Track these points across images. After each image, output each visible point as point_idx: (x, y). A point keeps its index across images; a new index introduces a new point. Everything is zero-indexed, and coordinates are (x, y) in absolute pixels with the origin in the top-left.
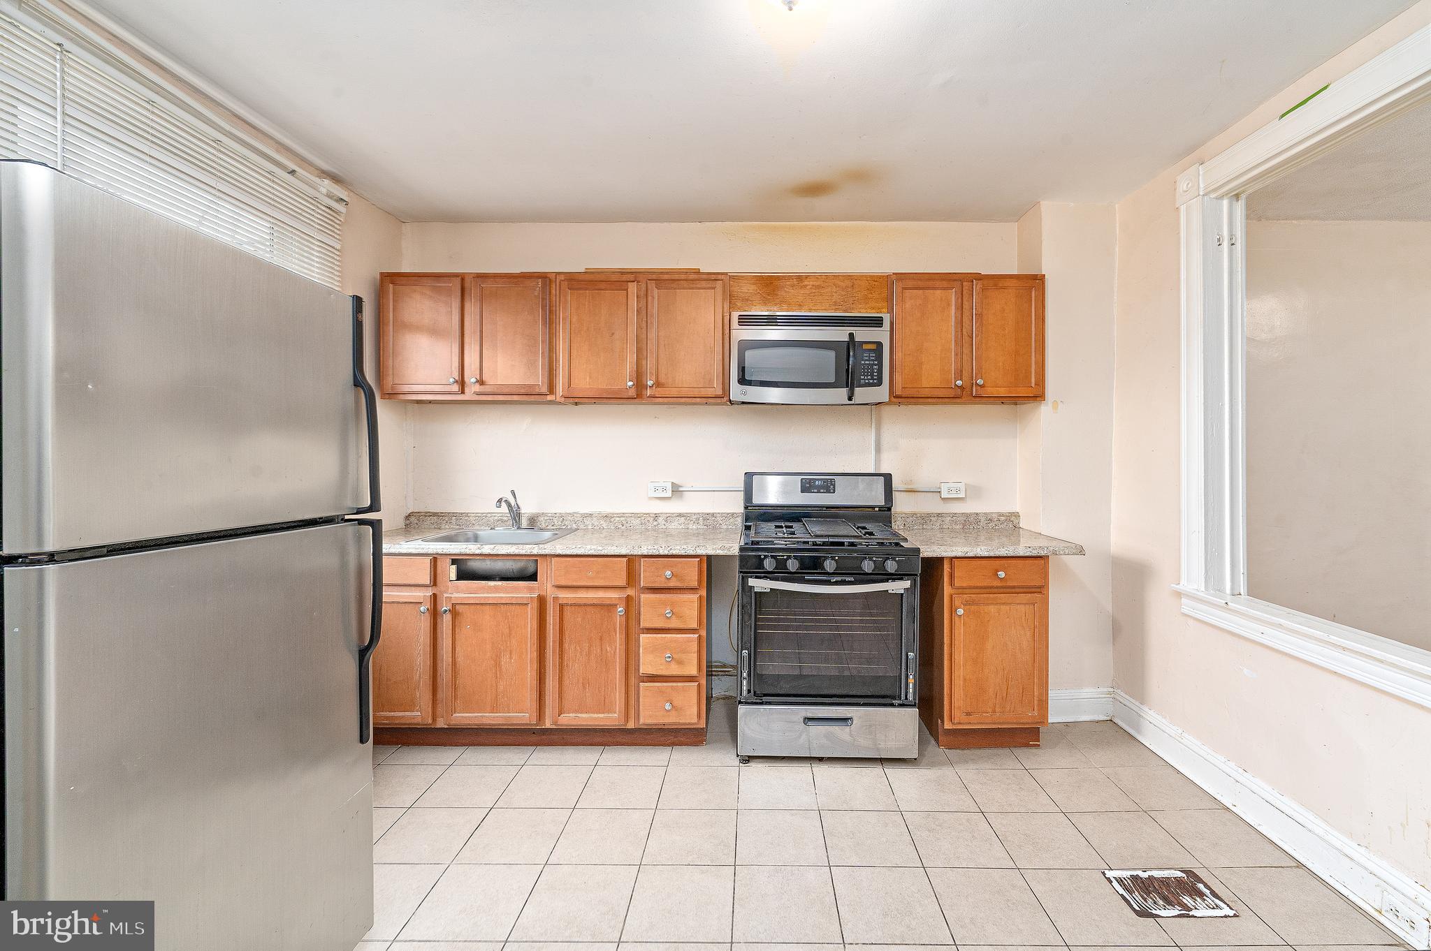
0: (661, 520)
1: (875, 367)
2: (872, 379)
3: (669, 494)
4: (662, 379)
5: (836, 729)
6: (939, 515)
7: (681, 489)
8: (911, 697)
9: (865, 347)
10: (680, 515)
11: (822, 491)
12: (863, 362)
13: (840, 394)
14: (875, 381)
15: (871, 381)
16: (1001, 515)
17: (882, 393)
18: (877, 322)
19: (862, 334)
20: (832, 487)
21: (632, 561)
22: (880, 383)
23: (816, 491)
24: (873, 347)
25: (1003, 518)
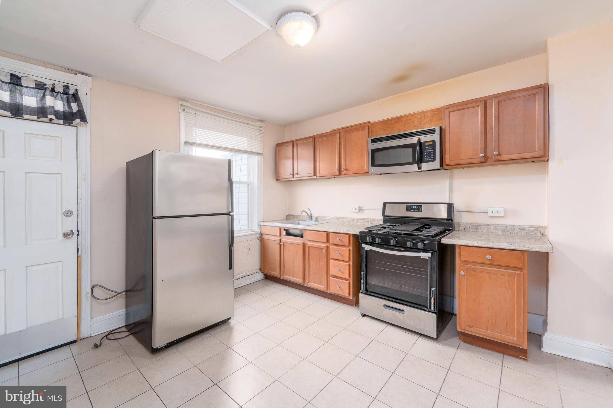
0: (355, 220)
1: (432, 153)
2: (431, 158)
3: (358, 211)
4: (347, 168)
5: (397, 313)
6: (487, 225)
7: (363, 209)
8: (433, 308)
9: (427, 144)
10: (362, 219)
11: (416, 211)
12: (426, 151)
13: (415, 167)
14: (432, 159)
15: (430, 160)
16: (531, 227)
17: (436, 164)
18: (433, 131)
19: (424, 139)
20: (421, 209)
21: (328, 234)
22: (434, 160)
23: (413, 210)
24: (431, 143)
25: (532, 229)
